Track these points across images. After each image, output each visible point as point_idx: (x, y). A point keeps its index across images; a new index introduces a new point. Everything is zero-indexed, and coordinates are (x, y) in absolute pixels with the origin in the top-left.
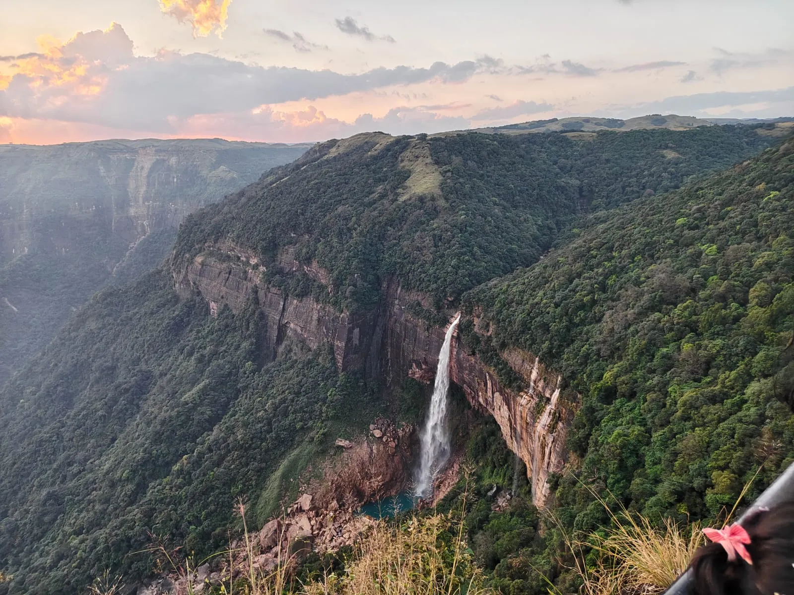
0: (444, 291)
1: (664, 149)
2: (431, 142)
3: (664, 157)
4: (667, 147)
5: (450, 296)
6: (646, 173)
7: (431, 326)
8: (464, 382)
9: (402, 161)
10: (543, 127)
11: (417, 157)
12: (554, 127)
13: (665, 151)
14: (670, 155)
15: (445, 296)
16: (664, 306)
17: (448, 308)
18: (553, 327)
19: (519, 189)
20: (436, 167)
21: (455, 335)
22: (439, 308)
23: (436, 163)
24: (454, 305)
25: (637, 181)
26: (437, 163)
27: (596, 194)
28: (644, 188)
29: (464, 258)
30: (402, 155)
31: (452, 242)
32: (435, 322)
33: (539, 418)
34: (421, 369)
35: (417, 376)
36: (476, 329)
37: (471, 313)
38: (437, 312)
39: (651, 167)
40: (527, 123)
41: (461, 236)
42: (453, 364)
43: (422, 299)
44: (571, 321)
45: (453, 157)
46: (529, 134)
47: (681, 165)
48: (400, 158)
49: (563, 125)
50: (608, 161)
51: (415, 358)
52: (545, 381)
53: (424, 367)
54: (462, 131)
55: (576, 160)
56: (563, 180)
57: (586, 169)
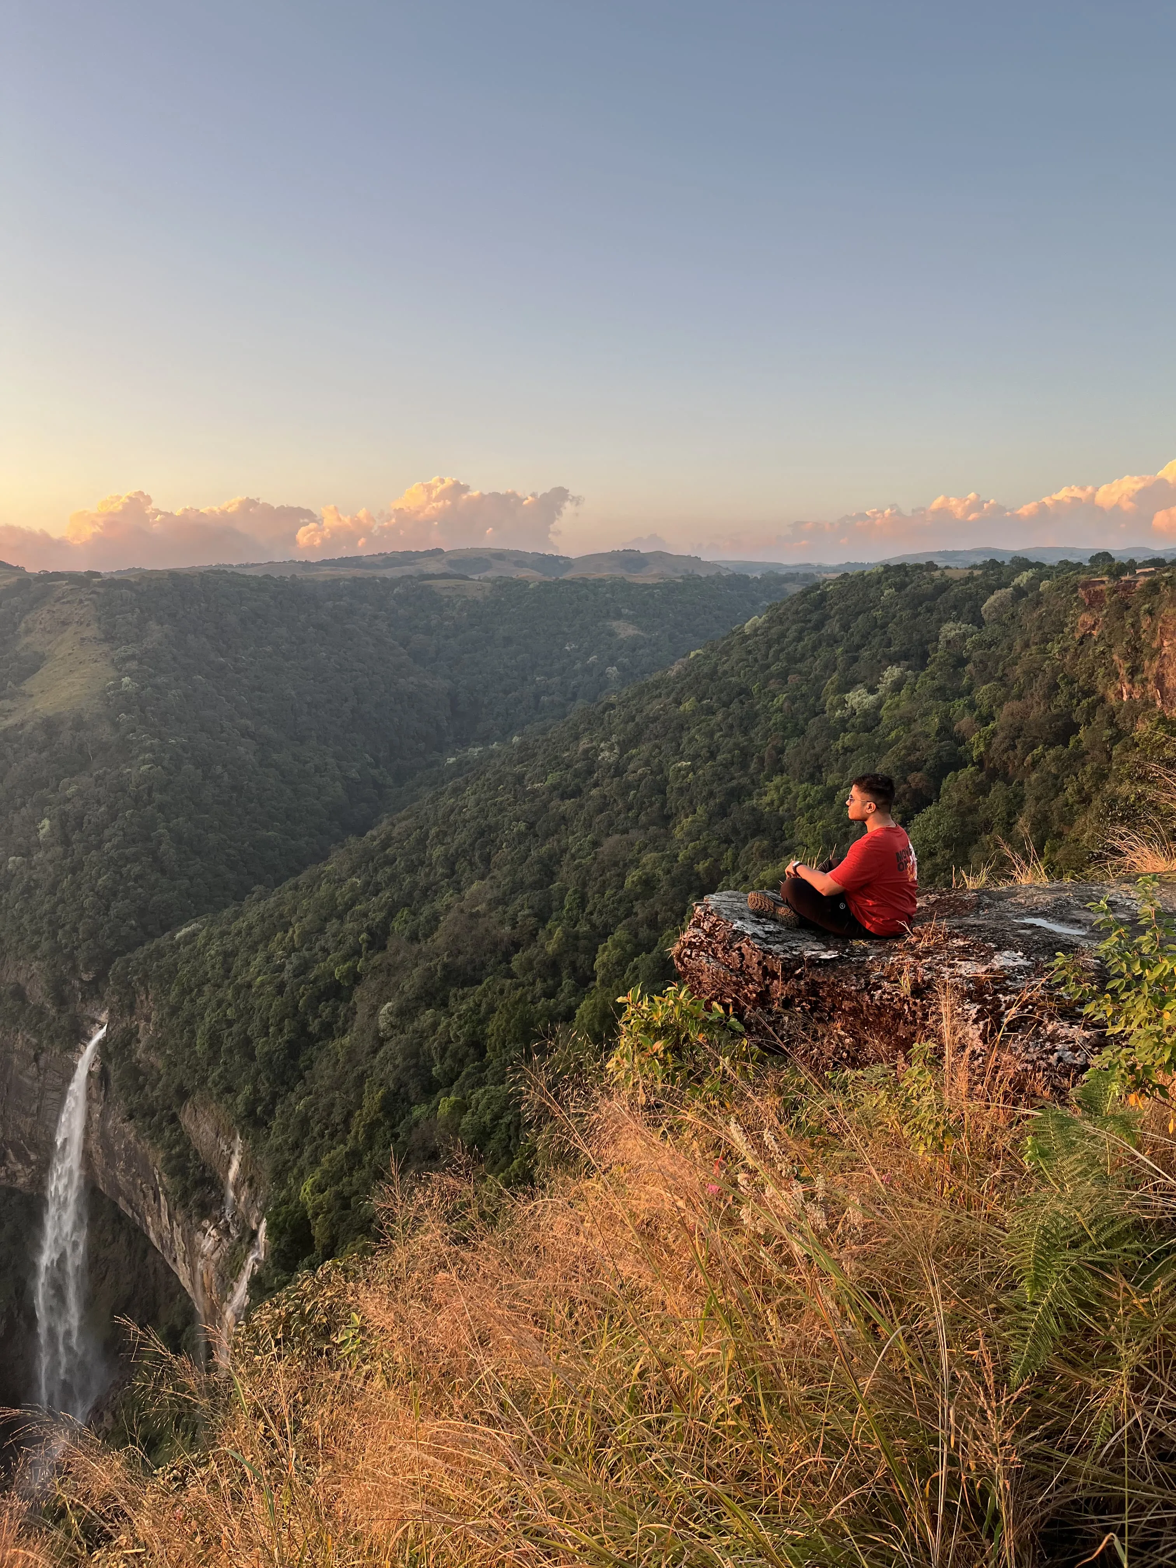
0: (71, 957)
1: (615, 619)
2: (101, 590)
3: (612, 634)
4: (619, 616)
5: (87, 970)
6: (578, 666)
7: (43, 1050)
8: (120, 1192)
9: (28, 631)
10: (412, 564)
11: (64, 623)
12: (433, 567)
13: (615, 624)
14: (626, 630)
15: (74, 969)
16: (453, 990)
17: (84, 1000)
18: (261, 1047)
19: (309, 699)
20: (105, 647)
21: (96, 1068)
22: (61, 1001)
23: (106, 640)
24: (93, 990)
25: (562, 683)
26: (109, 638)
27: (484, 710)
28: (574, 698)
29: (129, 871)
30: (27, 617)
31: (107, 833)
32: (51, 1040)
33: (232, 1287)
34: (29, 1163)
35: (21, 1180)
36: (140, 1054)
37: (131, 1008)
38: (59, 1011)
39: (588, 655)
40: (380, 554)
41: (132, 815)
42: (93, 1146)
43: (28, 980)
44: (302, 1028)
45: (152, 625)
46: (355, 579)
47: (641, 652)
48: (23, 625)
49: (451, 563)
50: (508, 641)
51: (10, 1137)
52: (250, 1186)
53: (33, 1157)
54: (231, 566)
55: (447, 637)
56: (411, 679)
57: (466, 656)
